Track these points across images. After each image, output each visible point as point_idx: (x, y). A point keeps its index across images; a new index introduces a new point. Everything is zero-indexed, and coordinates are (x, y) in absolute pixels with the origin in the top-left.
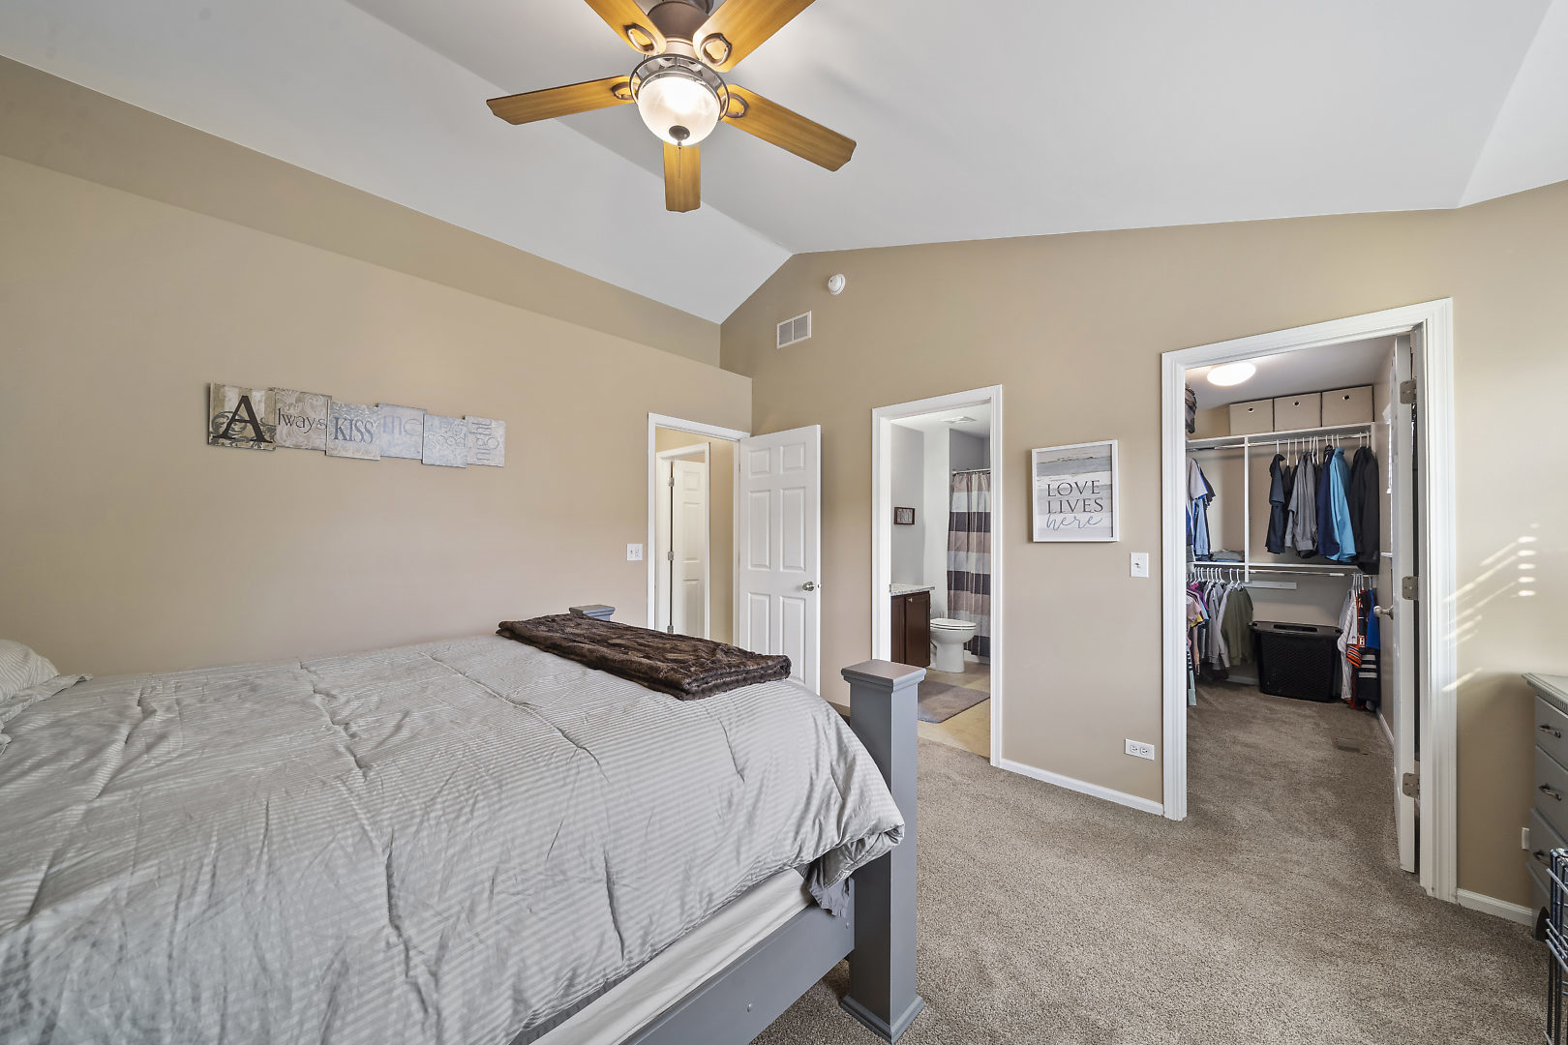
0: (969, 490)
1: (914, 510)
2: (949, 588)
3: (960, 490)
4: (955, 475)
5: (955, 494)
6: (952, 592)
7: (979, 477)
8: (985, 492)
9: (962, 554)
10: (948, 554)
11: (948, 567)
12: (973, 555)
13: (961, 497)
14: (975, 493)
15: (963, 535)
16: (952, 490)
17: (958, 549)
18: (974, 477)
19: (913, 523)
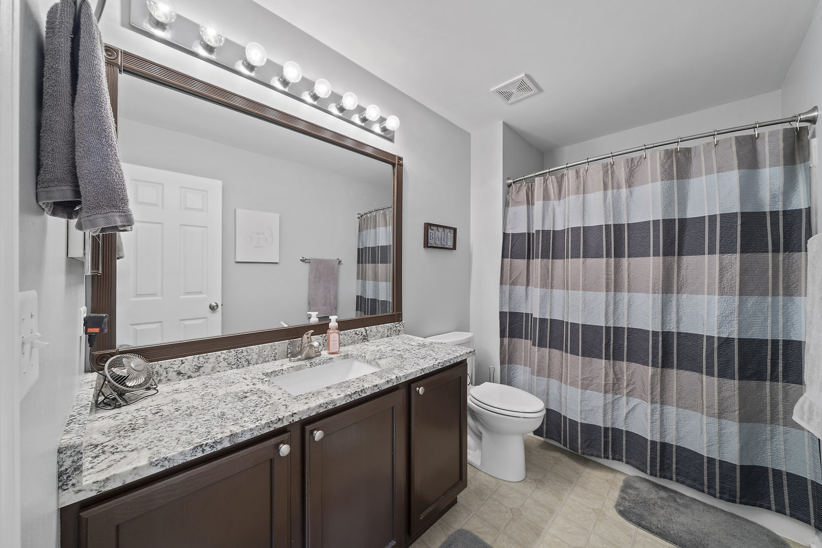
0: (530, 202)
1: (455, 230)
2: (502, 335)
3: (517, 203)
4: (510, 185)
5: (511, 210)
6: (506, 340)
7: (545, 181)
8: (554, 203)
9: (520, 289)
10: (501, 289)
11: (501, 306)
12: (536, 292)
13: (519, 211)
14: (538, 204)
15: (521, 263)
16: (506, 204)
17: (513, 283)
18: (538, 181)
19: (454, 248)
